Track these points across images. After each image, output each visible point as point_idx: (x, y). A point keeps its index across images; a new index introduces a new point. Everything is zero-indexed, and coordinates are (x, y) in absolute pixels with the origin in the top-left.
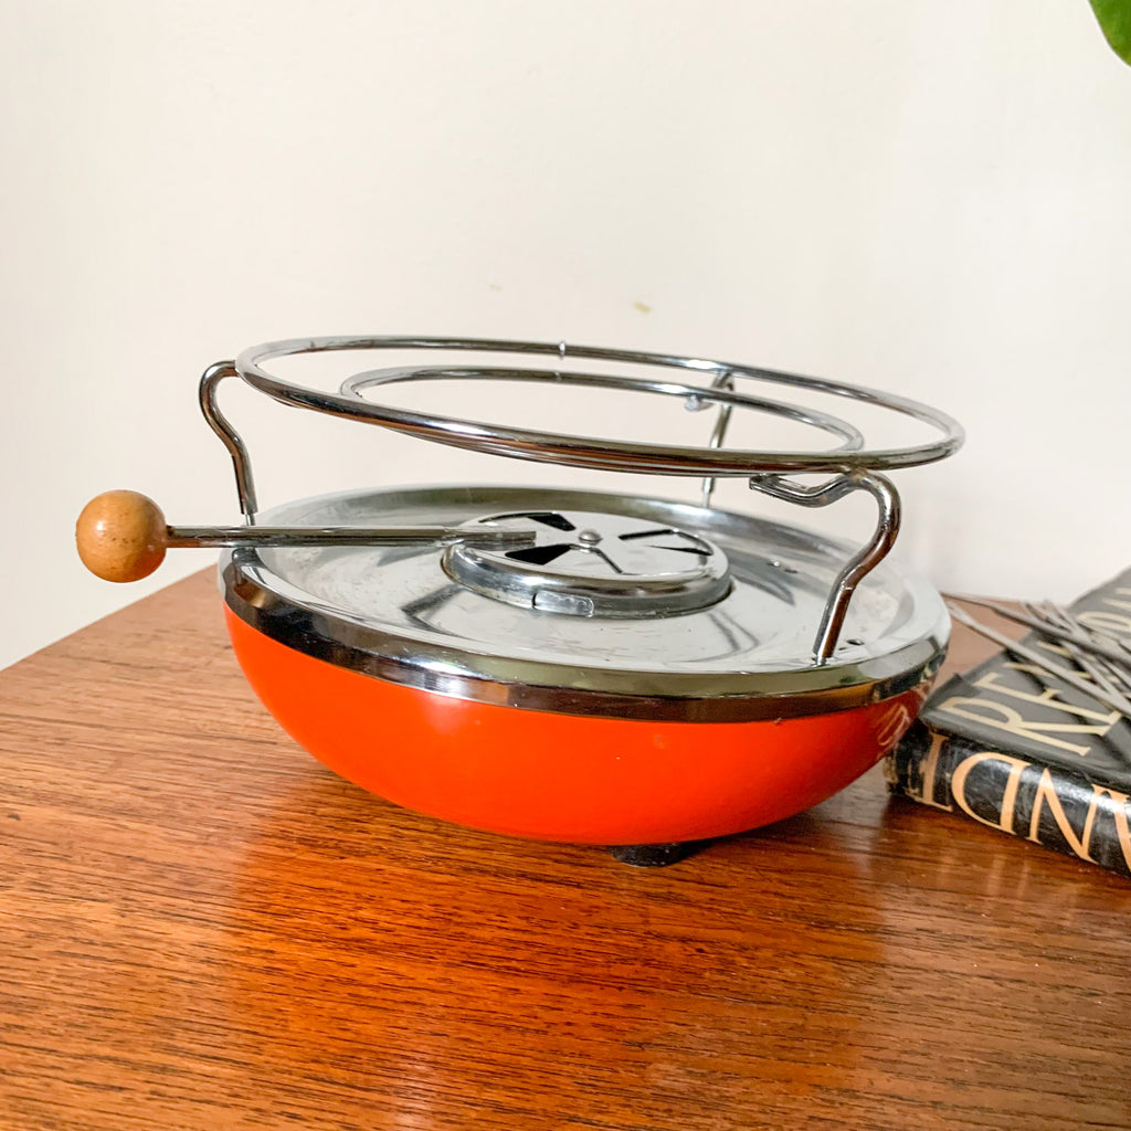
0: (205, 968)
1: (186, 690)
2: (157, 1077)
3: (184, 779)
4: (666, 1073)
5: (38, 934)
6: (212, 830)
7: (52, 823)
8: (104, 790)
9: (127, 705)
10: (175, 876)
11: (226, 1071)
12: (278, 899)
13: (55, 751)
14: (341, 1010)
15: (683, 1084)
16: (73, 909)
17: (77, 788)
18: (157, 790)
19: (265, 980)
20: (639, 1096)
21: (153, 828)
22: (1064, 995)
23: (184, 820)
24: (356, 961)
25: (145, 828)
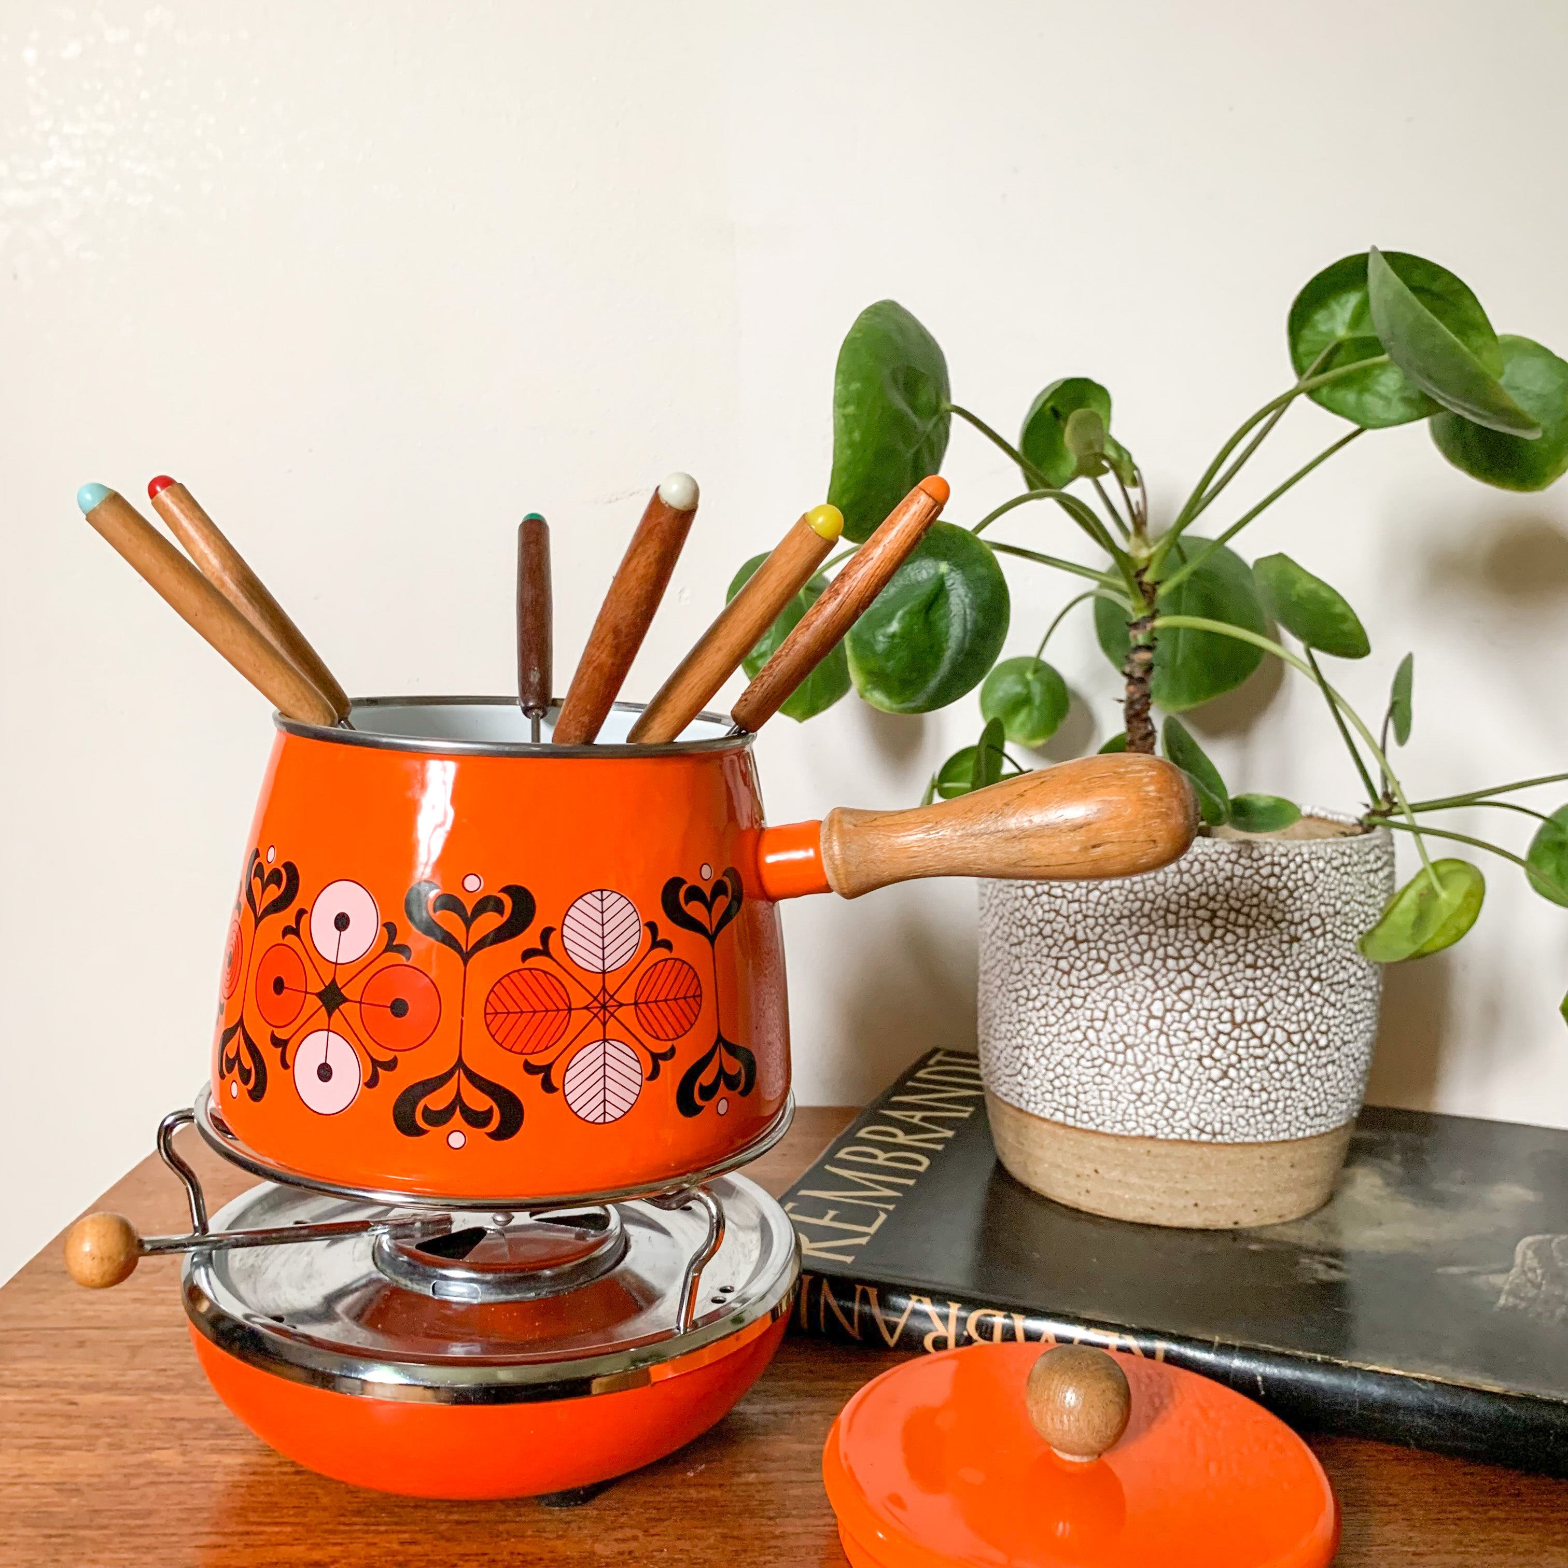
0: (254, 1477)
2: (246, 1537)
5: (131, 1475)
7: (103, 1404)
8: (132, 1376)
10: (212, 1426)
11: (288, 1529)
13: (79, 1352)
16: (148, 1456)
17: (110, 1376)
21: (180, 1397)
25: (176, 1397)
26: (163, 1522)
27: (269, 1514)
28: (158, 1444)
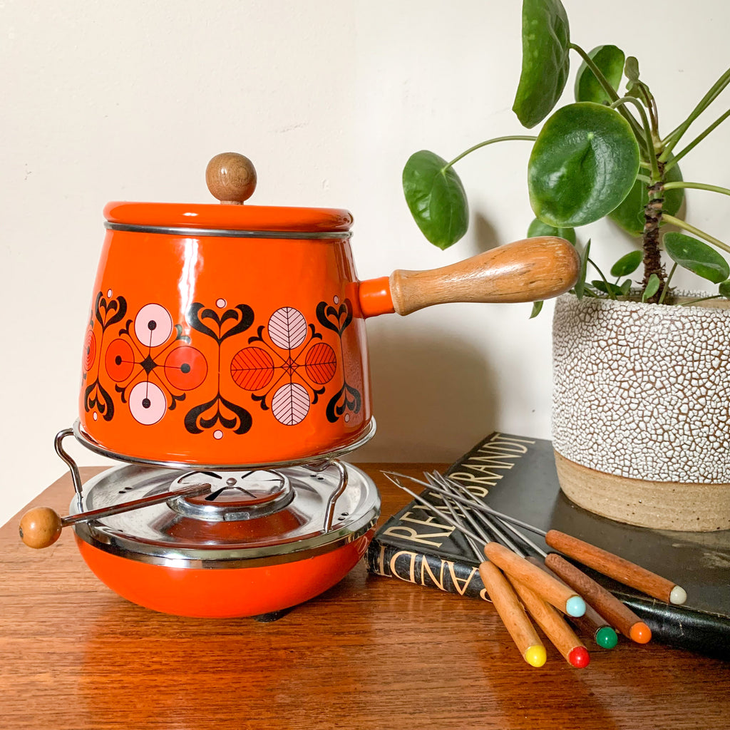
0: (96, 691)
3: (61, 614)
4: (281, 698)
5: (22, 690)
6: (81, 635)
7: (8, 644)
8: (25, 625)
10: (71, 657)
12: (118, 659)
14: (155, 697)
15: (288, 701)
16: (32, 678)
17: (13, 627)
18: (49, 622)
19: (122, 691)
20: (272, 707)
21: (54, 638)
23: (67, 633)
24: (156, 678)
25: (51, 639)
26: (40, 722)
27: (106, 717)
28: (39, 670)
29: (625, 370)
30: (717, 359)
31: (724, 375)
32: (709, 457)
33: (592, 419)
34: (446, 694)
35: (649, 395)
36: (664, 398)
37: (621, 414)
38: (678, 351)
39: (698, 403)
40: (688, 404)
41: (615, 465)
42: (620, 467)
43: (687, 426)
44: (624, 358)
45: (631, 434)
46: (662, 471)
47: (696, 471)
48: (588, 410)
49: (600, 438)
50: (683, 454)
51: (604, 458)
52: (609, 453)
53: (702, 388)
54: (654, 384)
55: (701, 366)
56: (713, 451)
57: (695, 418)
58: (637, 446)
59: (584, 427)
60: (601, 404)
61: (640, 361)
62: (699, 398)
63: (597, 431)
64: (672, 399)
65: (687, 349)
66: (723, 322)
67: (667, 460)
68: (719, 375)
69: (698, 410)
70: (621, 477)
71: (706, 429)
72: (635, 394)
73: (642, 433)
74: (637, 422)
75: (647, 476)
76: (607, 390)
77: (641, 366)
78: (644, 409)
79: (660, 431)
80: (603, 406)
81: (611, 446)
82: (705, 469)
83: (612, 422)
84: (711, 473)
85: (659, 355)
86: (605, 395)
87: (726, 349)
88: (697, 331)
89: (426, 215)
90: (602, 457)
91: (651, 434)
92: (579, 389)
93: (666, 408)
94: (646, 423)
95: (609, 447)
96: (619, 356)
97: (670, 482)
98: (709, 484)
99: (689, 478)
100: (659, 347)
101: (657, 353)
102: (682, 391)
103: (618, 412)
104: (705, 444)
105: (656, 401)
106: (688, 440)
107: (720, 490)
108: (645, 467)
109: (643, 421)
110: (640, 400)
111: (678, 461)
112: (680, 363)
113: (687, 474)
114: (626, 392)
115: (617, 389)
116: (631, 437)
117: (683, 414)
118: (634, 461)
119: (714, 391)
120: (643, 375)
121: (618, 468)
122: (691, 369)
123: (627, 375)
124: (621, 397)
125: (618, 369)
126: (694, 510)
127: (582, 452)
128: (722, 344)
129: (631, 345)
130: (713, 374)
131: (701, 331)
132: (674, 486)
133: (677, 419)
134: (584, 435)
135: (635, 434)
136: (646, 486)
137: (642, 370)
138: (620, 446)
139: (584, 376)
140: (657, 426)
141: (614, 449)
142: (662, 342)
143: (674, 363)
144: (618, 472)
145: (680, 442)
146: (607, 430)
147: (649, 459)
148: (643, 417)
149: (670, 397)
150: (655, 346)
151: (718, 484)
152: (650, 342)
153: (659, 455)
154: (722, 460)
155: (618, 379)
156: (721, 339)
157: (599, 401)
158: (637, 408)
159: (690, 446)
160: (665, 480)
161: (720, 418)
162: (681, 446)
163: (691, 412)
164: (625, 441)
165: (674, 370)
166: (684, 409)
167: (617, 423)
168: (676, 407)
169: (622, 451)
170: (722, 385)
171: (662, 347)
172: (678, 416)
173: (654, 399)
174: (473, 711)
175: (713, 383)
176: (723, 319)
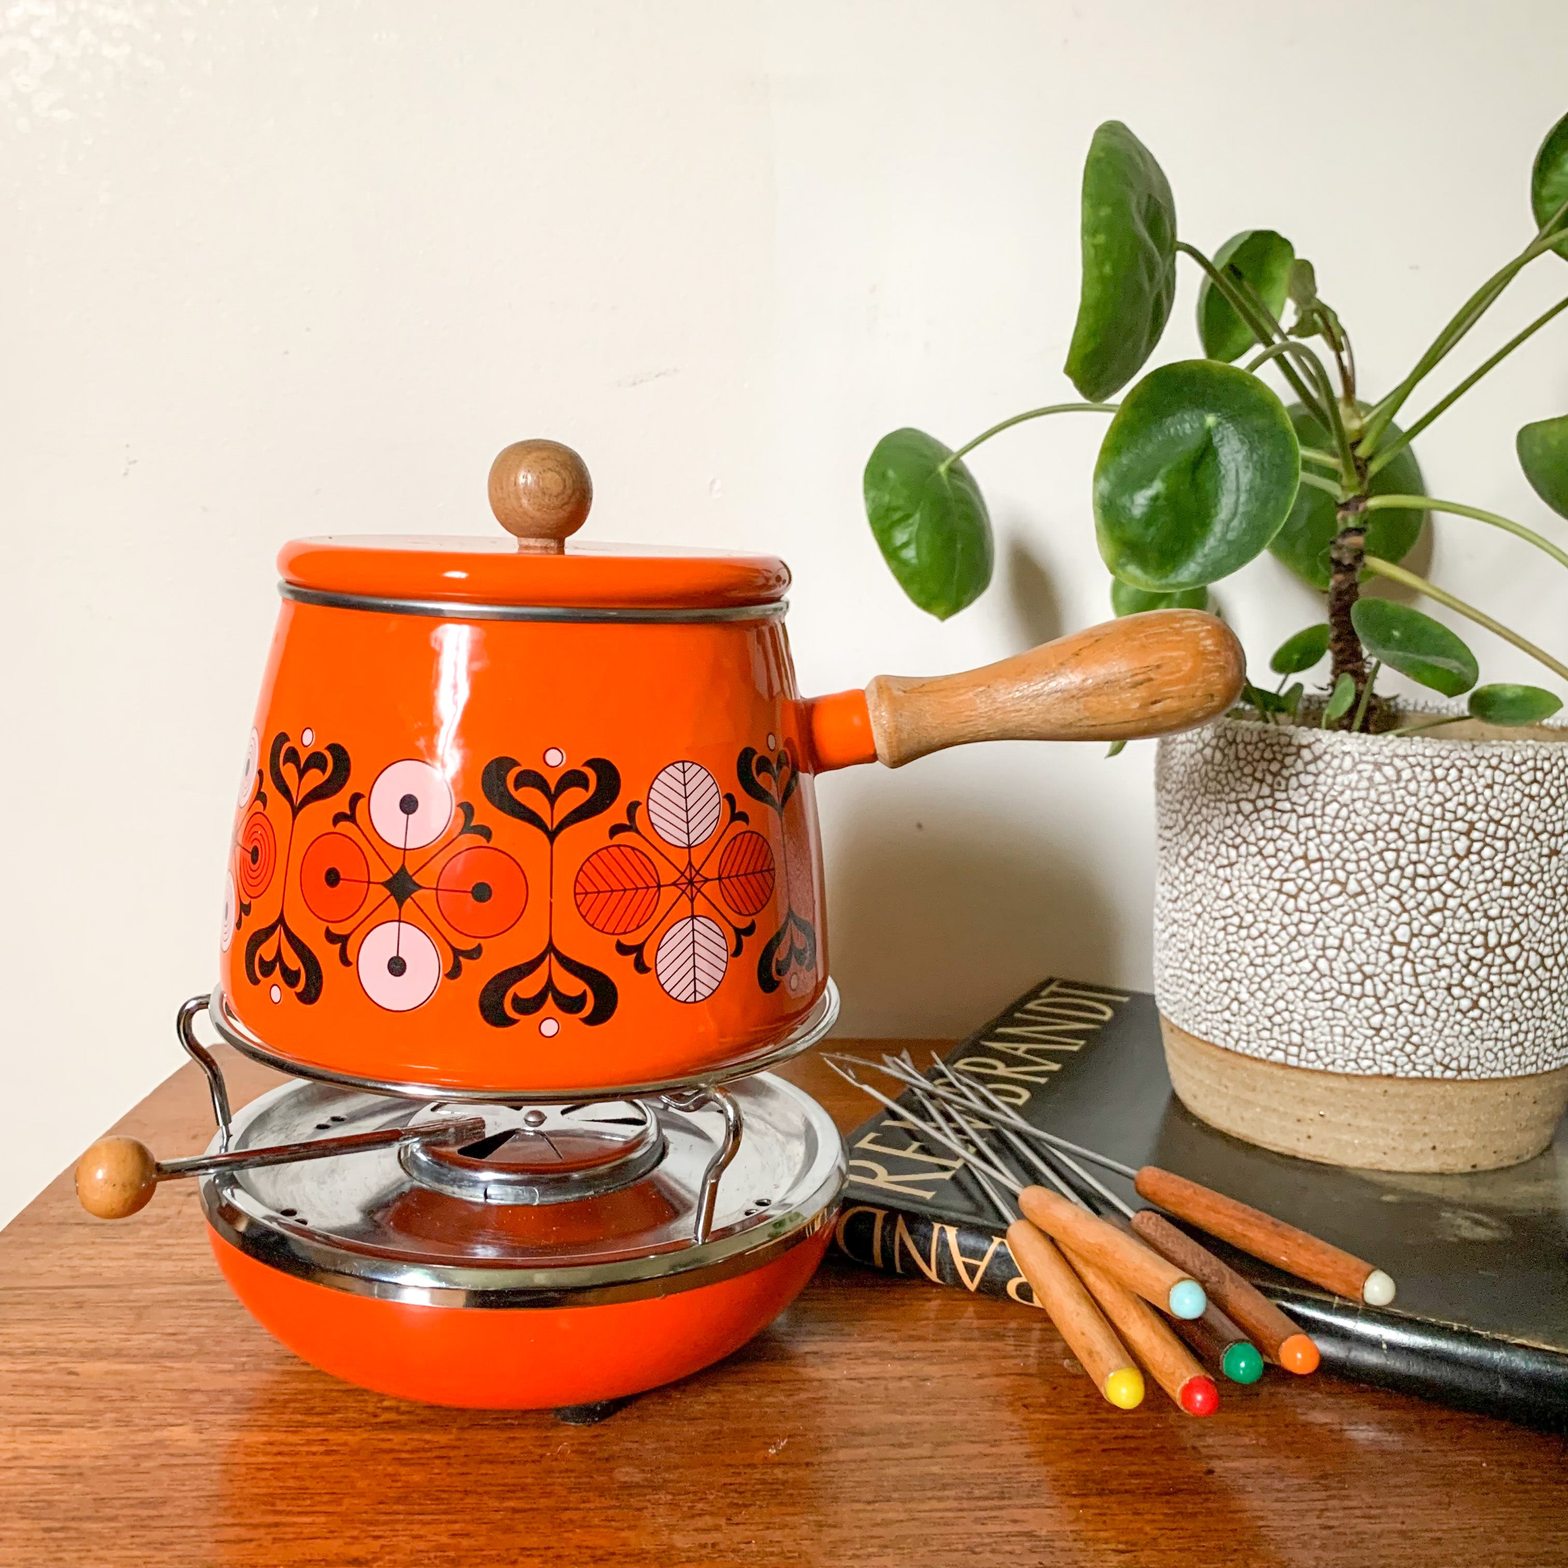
0: (280, 1458)
1: (171, 1241)
2: (273, 1530)
3: (204, 1321)
4: (626, 1474)
5: (140, 1456)
6: (243, 1359)
7: (107, 1373)
8: (137, 1341)
9: (122, 1263)
10: (229, 1399)
11: (323, 1519)
12: (316, 1402)
13: (76, 1314)
14: (390, 1469)
15: (638, 1478)
16: (159, 1434)
17: (114, 1342)
18: (185, 1334)
19: (328, 1459)
20: (609, 1489)
21: (193, 1364)
22: (905, 1383)
23: (217, 1354)
24: (391, 1437)
25: (188, 1365)
26: (179, 1511)
27: (300, 1502)
28: (171, 1419)
29: (1289, 857)
30: (1463, 838)
31: (1477, 869)
32: (1452, 1028)
33: (1228, 952)
34: (936, 1469)
35: (1335, 908)
36: (1363, 913)
37: (1282, 943)
38: (1389, 823)
39: (1430, 923)
40: (1409, 924)
41: (1273, 1043)
42: (1282, 1046)
43: (1408, 968)
44: (1286, 836)
45: (1302, 982)
46: (1362, 1054)
47: (1426, 1055)
48: (1221, 935)
49: (1243, 989)
50: (1401, 1020)
51: (1252, 1029)
52: (1261, 1019)
53: (1436, 895)
54: (1344, 885)
55: (1433, 852)
56: (1459, 1016)
57: (1423, 952)
58: (1315, 1005)
59: (1213, 967)
60: (1244, 924)
61: (1317, 841)
62: (1431, 912)
63: (1237, 975)
64: (1378, 915)
65: (1406, 819)
66: (1475, 767)
67: (1371, 1032)
68: (1468, 870)
69: (1430, 937)
70: (1285, 1066)
71: (1445, 972)
72: (1309, 904)
73: (1323, 980)
74: (1313, 958)
75: (1333, 1063)
76: (1255, 896)
77: (1319, 851)
78: (1325, 933)
79: (1357, 977)
80: (1248, 927)
81: (1264, 1004)
82: (1444, 1050)
83: (1266, 959)
84: (1457, 1059)
85: (1353, 829)
86: (1252, 906)
87: (1480, 819)
88: (1424, 784)
89: (910, 554)
90: (1249, 1026)
91: (1340, 983)
92: (1204, 894)
93: (1368, 933)
94: (1330, 961)
95: (1260, 1006)
96: (1277, 832)
97: (1379, 1076)
98: (1454, 1080)
99: (1414, 1069)
100: (1353, 815)
101: (1349, 826)
102: (1398, 899)
103: (1277, 940)
104: (1443, 1002)
105: (1349, 919)
106: (1411, 993)
107: (1475, 1091)
108: (1330, 1046)
109: (1324, 956)
110: (1319, 915)
111: (1392, 1034)
112: (1393, 846)
113: (1410, 1060)
114: (1292, 901)
115: (1274, 894)
116: (1302, 987)
117: (1401, 944)
118: (1308, 1034)
119: (1458, 900)
120: (1323, 869)
121: (1277, 1048)
122: (1414, 857)
123: (1294, 868)
124: (1282, 909)
125: (1275, 856)
126: (1427, 1131)
127: (1209, 1016)
128: (1472, 809)
129: (1300, 810)
130: (1457, 867)
131: (1433, 785)
132: (1386, 1084)
133: (1389, 952)
134: (1213, 984)
135: (1310, 983)
136: (1333, 1083)
137: (1321, 859)
138: (1281, 1005)
139: (1212, 869)
140: (1352, 966)
141: (1270, 1011)
142: (1359, 805)
143: (1381, 844)
144: (1279, 1056)
145: (1396, 997)
146: (1256, 974)
147: (1338, 1030)
148: (1324, 948)
149: (1375, 911)
150: (1344, 812)
151: (1472, 1081)
152: (1335, 806)
153: (1356, 1023)
154: (1478, 1032)
155: (1277, 874)
156: (1471, 799)
157: (1242, 919)
158: (1312, 933)
159: (1416, 1005)
160: (1368, 1072)
161: (1473, 952)
162: (1397, 1006)
163: (1415, 940)
164: (1290, 996)
165: (1383, 859)
166: (1403, 934)
167: (1276, 961)
168: (1387, 930)
169: (1286, 1015)
170: (1475, 888)
171: (1358, 815)
172: (1391, 948)
173: (1345, 914)
174: (986, 1498)
175: (1458, 884)
176: (1474, 762)
